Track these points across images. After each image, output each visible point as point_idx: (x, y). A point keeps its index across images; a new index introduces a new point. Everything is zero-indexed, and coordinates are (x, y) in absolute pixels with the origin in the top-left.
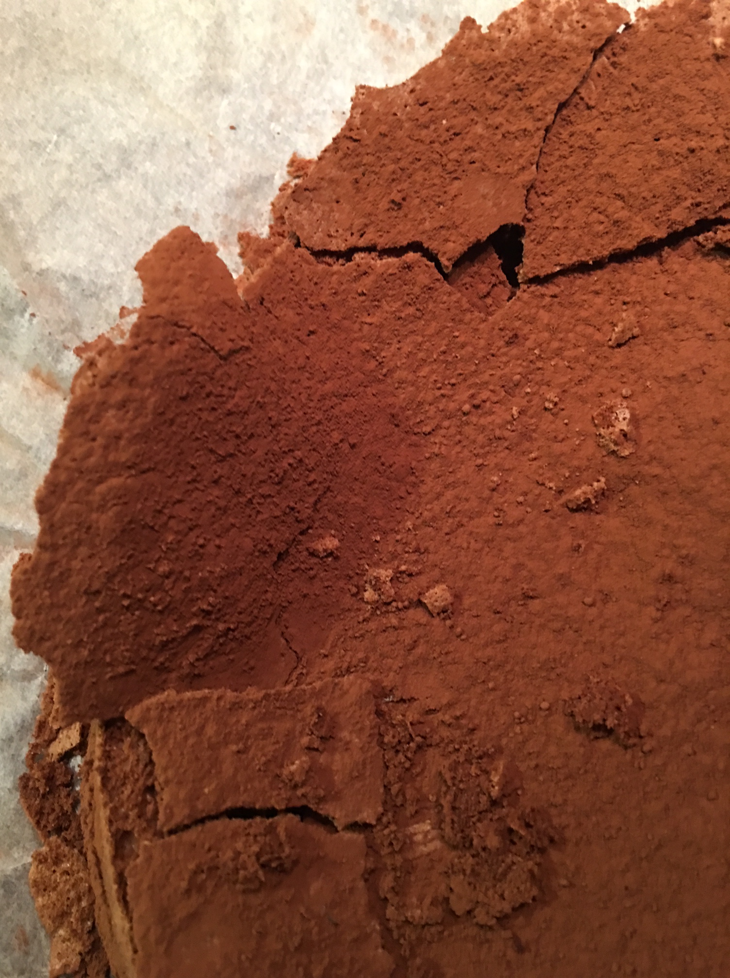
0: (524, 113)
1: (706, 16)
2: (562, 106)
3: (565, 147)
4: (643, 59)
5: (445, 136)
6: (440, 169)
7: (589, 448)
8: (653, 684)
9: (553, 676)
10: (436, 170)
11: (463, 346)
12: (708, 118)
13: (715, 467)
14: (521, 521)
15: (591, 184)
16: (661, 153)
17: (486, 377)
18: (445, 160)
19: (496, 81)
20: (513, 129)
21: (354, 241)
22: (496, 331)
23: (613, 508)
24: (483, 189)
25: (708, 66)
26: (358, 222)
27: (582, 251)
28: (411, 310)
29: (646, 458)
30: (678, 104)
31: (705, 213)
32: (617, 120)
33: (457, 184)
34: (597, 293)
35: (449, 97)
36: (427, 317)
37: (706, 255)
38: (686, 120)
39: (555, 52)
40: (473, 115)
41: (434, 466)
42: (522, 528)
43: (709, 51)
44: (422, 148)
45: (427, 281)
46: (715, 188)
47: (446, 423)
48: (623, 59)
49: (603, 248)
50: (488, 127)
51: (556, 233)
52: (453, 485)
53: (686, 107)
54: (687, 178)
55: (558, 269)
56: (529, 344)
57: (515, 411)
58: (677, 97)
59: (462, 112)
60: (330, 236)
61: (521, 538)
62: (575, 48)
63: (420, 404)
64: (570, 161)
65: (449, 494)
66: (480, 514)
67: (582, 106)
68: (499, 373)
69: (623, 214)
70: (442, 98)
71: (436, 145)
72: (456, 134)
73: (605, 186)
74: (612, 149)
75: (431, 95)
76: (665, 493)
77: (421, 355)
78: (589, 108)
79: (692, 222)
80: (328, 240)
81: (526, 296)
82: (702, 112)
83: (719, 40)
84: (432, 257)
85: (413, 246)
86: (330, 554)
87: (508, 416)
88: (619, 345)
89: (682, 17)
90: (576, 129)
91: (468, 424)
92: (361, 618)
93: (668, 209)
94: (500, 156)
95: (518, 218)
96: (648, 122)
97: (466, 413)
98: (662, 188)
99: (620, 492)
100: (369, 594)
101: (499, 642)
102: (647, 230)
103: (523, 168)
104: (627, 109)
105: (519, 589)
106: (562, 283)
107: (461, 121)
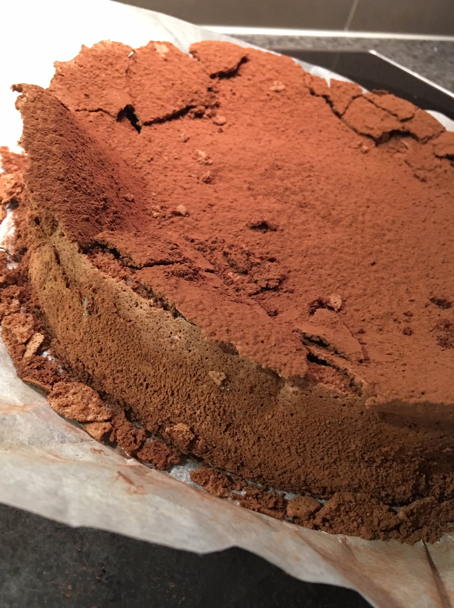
0: (116, 72)
1: (155, 50)
2: (127, 72)
3: (133, 85)
4: (143, 61)
5: (94, 76)
7: (198, 165)
9: (237, 221)
10: (96, 87)
11: (135, 142)
12: (172, 76)
13: (240, 159)
14: (192, 187)
15: (148, 95)
16: (164, 86)
17: (149, 151)
18: (97, 83)
19: (102, 61)
20: (115, 76)
23: (217, 181)
24: (114, 93)
25: (164, 63)
27: (156, 114)
28: (111, 129)
29: (218, 163)
30: (162, 73)
31: (187, 103)
32: (145, 77)
33: (105, 91)
34: (168, 129)
35: (89, 65)
36: (117, 132)
38: (167, 76)
39: (116, 55)
40: (100, 70)
41: (150, 177)
42: (194, 189)
43: (162, 59)
44: (87, 79)
45: (111, 120)
46: (186, 95)
47: (144, 165)
48: (138, 60)
49: (161, 114)
50: (106, 74)
51: (145, 109)
52: (160, 182)
53: (164, 73)
54: (176, 92)
55: (152, 120)
56: (156, 142)
57: (166, 159)
58: (160, 71)
59: (96, 69)
61: (195, 192)
62: (122, 55)
63: (132, 159)
64: (137, 88)
65: (160, 185)
66: (176, 189)
67: (132, 73)
68: (152, 150)
69: (163, 104)
70: (86, 65)
71: (92, 79)
72: (98, 76)
73: (152, 96)
74: (148, 85)
75: (81, 64)
76: (231, 170)
77: (123, 144)
78: (135, 73)
79: (185, 107)
81: (146, 129)
82: (170, 75)
83: (163, 56)
84: (108, 113)
85: (99, 110)
86: (133, 201)
87: (164, 161)
88: (185, 141)
89: (149, 50)
90: (135, 79)
91: (152, 165)
92: (158, 222)
93: (175, 102)
94: (115, 83)
95: (131, 103)
96: (155, 78)
97: (149, 161)
98: (170, 96)
99: (217, 176)
100: (155, 214)
101: (212, 218)
102: (173, 108)
103: (124, 88)
104: (146, 74)
105: (206, 204)
106: (155, 126)
107: (97, 72)
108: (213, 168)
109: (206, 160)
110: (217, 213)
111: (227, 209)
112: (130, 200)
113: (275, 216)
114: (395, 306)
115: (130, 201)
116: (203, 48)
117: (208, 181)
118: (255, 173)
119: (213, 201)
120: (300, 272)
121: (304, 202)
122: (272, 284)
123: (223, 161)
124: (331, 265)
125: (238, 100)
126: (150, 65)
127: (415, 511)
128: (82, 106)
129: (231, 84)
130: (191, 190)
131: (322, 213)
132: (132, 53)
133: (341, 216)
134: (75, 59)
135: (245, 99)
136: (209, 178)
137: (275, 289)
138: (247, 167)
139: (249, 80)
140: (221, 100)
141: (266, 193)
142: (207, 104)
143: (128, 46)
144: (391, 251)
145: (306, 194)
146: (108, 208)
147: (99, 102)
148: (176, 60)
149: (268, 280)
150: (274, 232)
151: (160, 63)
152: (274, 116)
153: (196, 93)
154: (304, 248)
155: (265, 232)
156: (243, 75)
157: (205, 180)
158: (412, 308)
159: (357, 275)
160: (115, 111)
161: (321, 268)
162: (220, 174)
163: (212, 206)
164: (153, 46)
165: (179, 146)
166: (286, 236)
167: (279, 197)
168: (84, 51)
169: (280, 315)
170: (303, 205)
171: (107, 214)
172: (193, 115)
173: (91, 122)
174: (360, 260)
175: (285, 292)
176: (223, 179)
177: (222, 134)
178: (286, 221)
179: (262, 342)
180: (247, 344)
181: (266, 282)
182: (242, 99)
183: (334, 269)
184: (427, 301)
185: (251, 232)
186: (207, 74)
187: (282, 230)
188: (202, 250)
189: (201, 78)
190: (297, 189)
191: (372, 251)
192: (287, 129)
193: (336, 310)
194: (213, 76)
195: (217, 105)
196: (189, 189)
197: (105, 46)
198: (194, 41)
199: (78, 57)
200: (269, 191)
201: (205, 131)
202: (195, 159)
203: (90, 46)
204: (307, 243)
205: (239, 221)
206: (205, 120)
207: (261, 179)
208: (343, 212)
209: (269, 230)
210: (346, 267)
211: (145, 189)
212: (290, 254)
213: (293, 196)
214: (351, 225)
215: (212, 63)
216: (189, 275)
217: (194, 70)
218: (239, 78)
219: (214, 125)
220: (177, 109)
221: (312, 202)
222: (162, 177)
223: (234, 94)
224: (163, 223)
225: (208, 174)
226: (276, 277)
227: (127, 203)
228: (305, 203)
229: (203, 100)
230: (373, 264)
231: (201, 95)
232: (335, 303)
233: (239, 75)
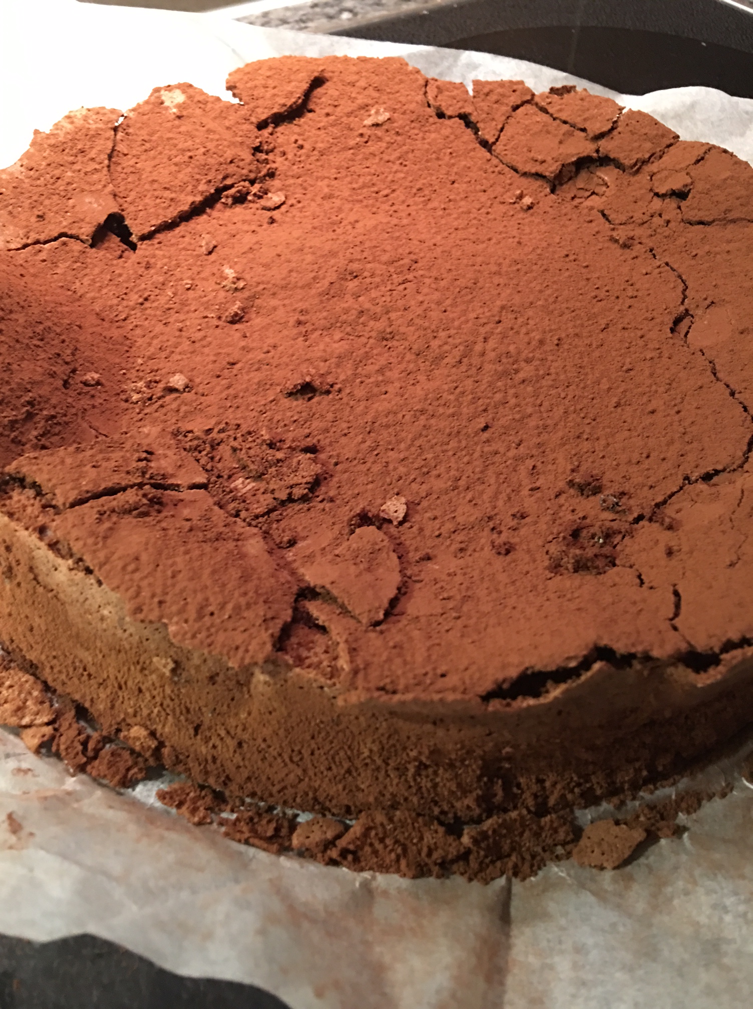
0: (90, 162)
1: (162, 103)
2: (110, 157)
3: (122, 175)
4: (140, 128)
5: (52, 181)
6: (57, 196)
7: (222, 294)
8: (322, 364)
9: (268, 386)
10: (55, 198)
11: (120, 275)
12: (190, 143)
13: (291, 271)
14: (205, 337)
15: (147, 186)
16: (176, 164)
17: (143, 286)
18: (58, 192)
19: (67, 151)
20: (88, 170)
21: (25, 241)
22: (136, 265)
23: (253, 316)
24: (87, 200)
25: (177, 122)
26: (21, 232)
27: (161, 217)
28: (79, 264)
29: (255, 284)
30: (171, 142)
31: (217, 184)
32: (143, 157)
33: (71, 201)
34: (183, 237)
35: (44, 163)
36: (90, 266)
37: (231, 207)
38: (180, 146)
39: (92, 133)
40: (62, 168)
41: (138, 331)
42: (209, 339)
43: (174, 116)
44: (41, 189)
45: (80, 248)
46: (213, 170)
47: (133, 312)
48: (131, 130)
49: (170, 214)
50: (74, 172)
51: (141, 213)
52: (155, 337)
53: (176, 142)
54: (196, 170)
55: (153, 228)
56: (159, 266)
57: (170, 293)
58: (169, 139)
59: (56, 168)
60: (8, 242)
61: (210, 343)
62: (102, 129)
63: (111, 307)
64: (129, 180)
65: (155, 342)
66: (179, 344)
67: (120, 155)
68: (149, 283)
69: (173, 195)
70: (40, 165)
71: (49, 186)
72: (58, 178)
73: (156, 186)
74: (149, 169)
75: (33, 164)
76: (274, 294)
77: (98, 284)
78: (125, 155)
79: (212, 191)
80: (8, 244)
81: (143, 246)
82: (186, 141)
83: (175, 110)
84: (76, 238)
85: (62, 235)
86: (98, 383)
87: (168, 298)
88: (210, 253)
89: (151, 106)
90: (124, 165)
91: (146, 309)
92: (138, 410)
93: (195, 187)
94: (88, 183)
95: (115, 210)
96: (160, 153)
97: (142, 304)
98: (186, 179)
99: (252, 306)
100: (135, 397)
101: (228, 388)
102: (191, 199)
103: (105, 186)
104: (146, 151)
105: (224, 363)
106: (160, 237)
107: (57, 172)
108: (246, 294)
109: (234, 283)
110: (239, 376)
111: (256, 366)
112: (93, 382)
113: (333, 365)
114: (500, 503)
115: (92, 386)
116: (246, 78)
117: (236, 320)
118: (313, 291)
119: (236, 355)
120: (355, 462)
121: (388, 330)
122: (298, 492)
123: (264, 279)
124: (409, 442)
125: (308, 156)
126: (151, 134)
127: (490, 833)
128: (33, 237)
129: (296, 129)
130: (204, 343)
131: (415, 347)
132: (121, 119)
133: (446, 347)
134: (20, 160)
135: (320, 152)
136: (236, 314)
137: (304, 499)
138: (300, 284)
139: (328, 115)
140: (278, 163)
141: (328, 325)
142: (252, 176)
143: (113, 111)
144: (524, 399)
145: (393, 315)
146: (37, 414)
147: (61, 222)
148: (198, 112)
149: (291, 487)
150: (325, 396)
151: (169, 124)
152: (373, 171)
153: (231, 162)
154: (369, 418)
155: (310, 399)
156: (317, 109)
157: (229, 319)
158: (530, 504)
159: (451, 453)
160: (86, 230)
161: (392, 450)
162: (257, 302)
163: (234, 364)
164: (159, 97)
165: (199, 263)
166: (345, 400)
167: (349, 329)
168: (39, 141)
169: (300, 544)
170: (388, 336)
171: (35, 423)
172: (230, 201)
173: (44, 261)
174: (464, 424)
175: (321, 501)
176: (262, 311)
177: (275, 225)
178: (349, 373)
179: (212, 614)
180: (186, 621)
181: (288, 491)
182: (315, 152)
183: (413, 449)
184: (561, 484)
185: (286, 402)
186: (252, 123)
187: (340, 391)
188: (195, 449)
189: (241, 133)
190: (378, 309)
191: (488, 405)
192: (394, 191)
193: (395, 523)
194: (261, 126)
195: (271, 175)
196: (201, 340)
197: (72, 123)
198: (233, 68)
199: (27, 155)
200: (333, 321)
201: (246, 227)
202: (219, 284)
203: (46, 128)
204: (381, 406)
205: (271, 385)
206: (251, 205)
207: (322, 302)
208: (450, 340)
209: (317, 394)
210: (434, 441)
211: (128, 355)
212: (346, 431)
213: (372, 323)
214: (460, 362)
215: (260, 102)
216: (141, 510)
217: (227, 123)
218: (310, 115)
219: (264, 211)
220: (199, 198)
221: (403, 329)
222: (159, 328)
223: (301, 147)
224: (146, 411)
225: (235, 308)
226: (304, 481)
227: (87, 389)
228: (391, 333)
229: (245, 172)
230: (486, 428)
231: (241, 164)
232: (396, 512)
233: (311, 111)
